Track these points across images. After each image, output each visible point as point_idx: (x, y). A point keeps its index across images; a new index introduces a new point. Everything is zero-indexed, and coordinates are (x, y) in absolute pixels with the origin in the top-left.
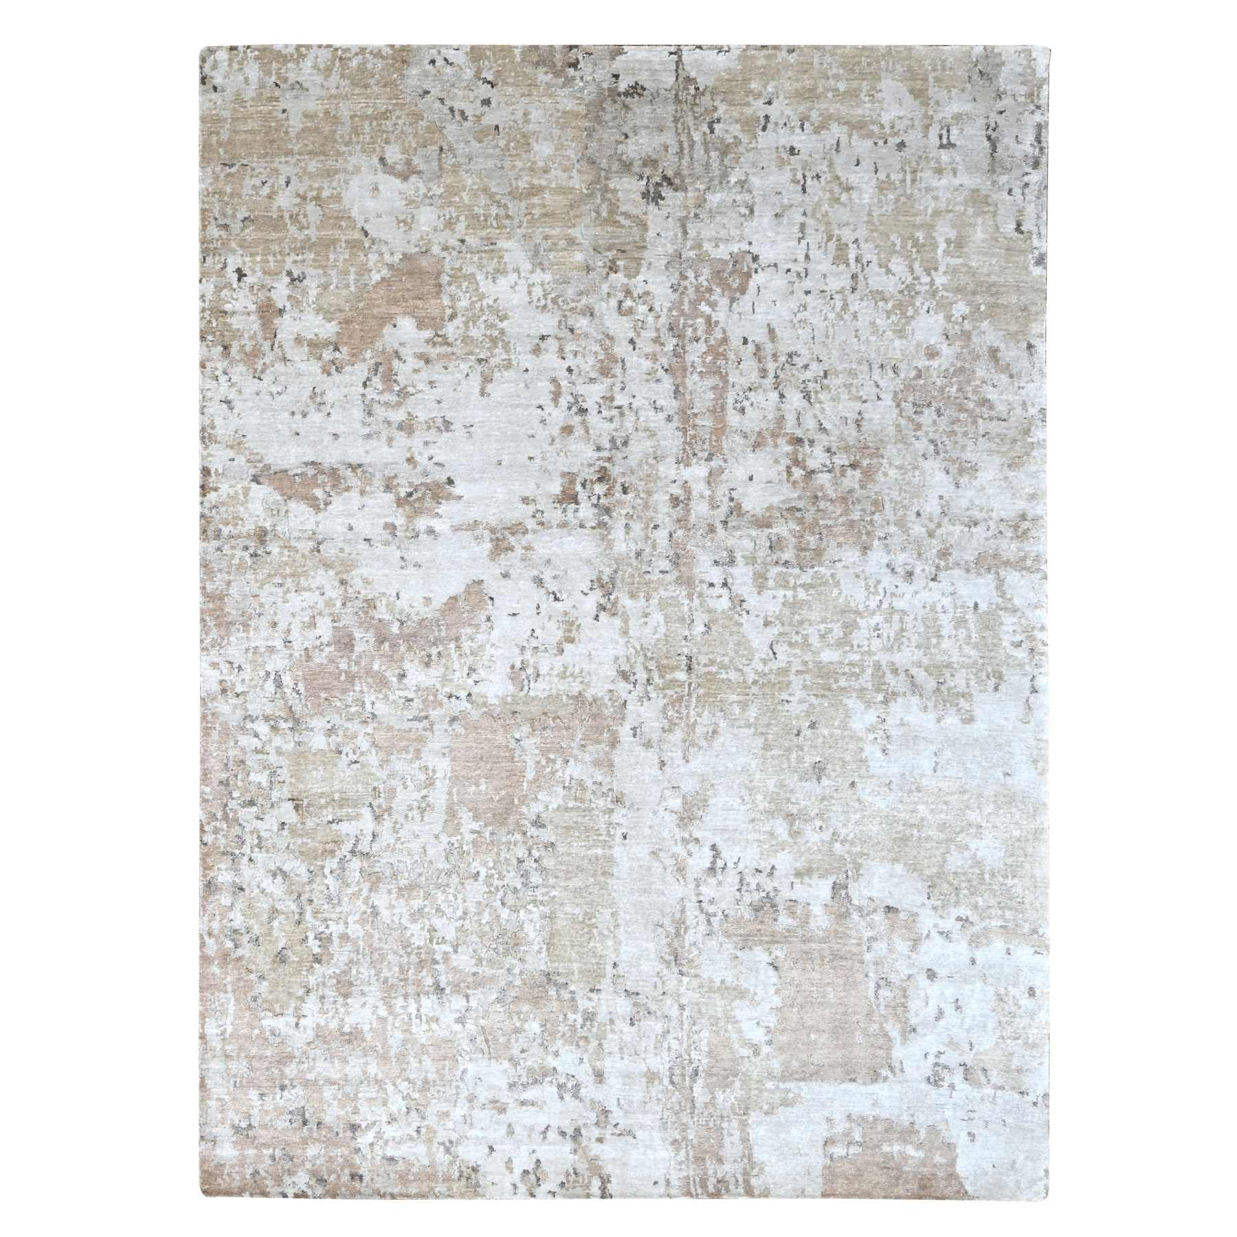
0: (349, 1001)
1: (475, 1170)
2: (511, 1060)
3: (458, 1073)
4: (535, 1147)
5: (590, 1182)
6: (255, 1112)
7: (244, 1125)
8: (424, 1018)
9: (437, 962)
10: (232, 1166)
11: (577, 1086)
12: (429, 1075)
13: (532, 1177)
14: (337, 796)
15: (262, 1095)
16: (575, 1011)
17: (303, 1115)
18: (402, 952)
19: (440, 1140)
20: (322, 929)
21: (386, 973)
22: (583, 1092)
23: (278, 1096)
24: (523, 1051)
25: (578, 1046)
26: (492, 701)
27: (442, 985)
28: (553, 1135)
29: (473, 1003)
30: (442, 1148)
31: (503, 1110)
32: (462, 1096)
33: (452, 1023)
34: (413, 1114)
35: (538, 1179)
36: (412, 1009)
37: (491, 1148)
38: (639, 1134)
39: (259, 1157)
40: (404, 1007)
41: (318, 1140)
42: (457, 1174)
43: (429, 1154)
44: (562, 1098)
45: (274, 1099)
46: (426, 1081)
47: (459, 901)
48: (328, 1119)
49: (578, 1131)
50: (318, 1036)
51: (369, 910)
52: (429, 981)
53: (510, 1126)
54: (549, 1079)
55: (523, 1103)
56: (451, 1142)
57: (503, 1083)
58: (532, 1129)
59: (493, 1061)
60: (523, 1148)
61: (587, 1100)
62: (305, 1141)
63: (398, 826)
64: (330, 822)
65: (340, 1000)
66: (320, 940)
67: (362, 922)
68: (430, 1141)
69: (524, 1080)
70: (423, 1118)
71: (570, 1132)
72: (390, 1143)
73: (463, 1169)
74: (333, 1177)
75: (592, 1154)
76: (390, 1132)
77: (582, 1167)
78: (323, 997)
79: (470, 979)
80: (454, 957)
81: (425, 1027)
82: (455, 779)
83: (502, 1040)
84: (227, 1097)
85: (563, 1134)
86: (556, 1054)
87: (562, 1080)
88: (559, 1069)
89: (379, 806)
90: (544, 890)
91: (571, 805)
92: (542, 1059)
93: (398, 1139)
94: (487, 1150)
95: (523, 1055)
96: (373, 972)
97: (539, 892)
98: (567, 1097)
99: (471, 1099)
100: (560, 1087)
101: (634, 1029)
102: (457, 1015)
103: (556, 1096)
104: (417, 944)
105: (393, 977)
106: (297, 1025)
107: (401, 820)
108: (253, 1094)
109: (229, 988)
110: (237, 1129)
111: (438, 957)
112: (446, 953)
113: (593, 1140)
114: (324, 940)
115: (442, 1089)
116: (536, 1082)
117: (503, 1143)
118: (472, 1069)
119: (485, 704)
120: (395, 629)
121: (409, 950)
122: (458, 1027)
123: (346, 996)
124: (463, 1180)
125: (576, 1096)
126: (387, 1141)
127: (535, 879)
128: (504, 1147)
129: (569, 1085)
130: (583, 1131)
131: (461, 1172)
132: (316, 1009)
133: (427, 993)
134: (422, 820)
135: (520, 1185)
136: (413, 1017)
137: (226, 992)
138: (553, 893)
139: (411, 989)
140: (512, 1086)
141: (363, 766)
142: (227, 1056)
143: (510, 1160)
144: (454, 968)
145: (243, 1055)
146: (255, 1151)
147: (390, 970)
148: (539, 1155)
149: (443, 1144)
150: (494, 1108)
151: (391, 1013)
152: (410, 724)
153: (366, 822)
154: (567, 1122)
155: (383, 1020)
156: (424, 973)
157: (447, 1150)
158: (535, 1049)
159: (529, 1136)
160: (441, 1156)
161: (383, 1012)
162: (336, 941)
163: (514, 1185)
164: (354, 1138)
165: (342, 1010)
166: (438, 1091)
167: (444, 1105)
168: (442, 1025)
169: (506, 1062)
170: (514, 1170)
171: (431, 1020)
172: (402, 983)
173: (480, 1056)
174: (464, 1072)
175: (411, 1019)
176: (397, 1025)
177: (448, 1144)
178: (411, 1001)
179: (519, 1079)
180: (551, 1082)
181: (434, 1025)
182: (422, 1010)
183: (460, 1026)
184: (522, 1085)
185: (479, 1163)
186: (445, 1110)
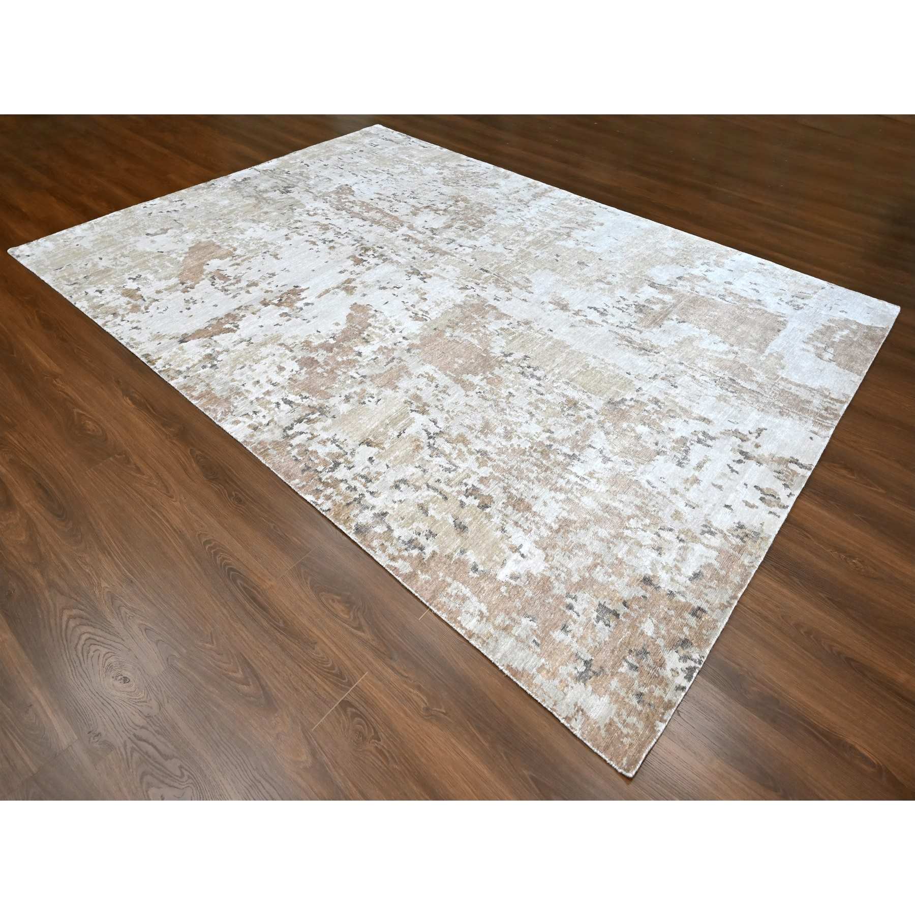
0: (534, 509)
1: (741, 527)
2: (658, 454)
3: (647, 486)
4: (742, 482)
5: (792, 470)
6: (575, 647)
7: (581, 668)
8: (586, 477)
9: (551, 446)
10: (619, 715)
11: (705, 434)
12: (635, 502)
13: (768, 498)
14: (387, 421)
15: (564, 628)
16: (646, 405)
17: (609, 611)
18: (525, 458)
19: (699, 532)
20: (464, 488)
21: (532, 476)
22: (712, 433)
23: (575, 616)
24: (657, 444)
26: (418, 332)
27: (571, 453)
28: (738, 467)
29: (598, 446)
30: (707, 535)
31: (697, 481)
32: (668, 495)
33: (603, 465)
35: (773, 496)
36: (573, 479)
37: (727, 506)
38: (763, 426)
39: (623, 679)
40: (568, 482)
41: (640, 616)
42: (738, 540)
44: (708, 446)
45: (575, 622)
46: (639, 508)
47: (519, 411)
48: (626, 594)
49: (743, 453)
50: (544, 549)
51: (479, 455)
52: (561, 458)
53: (714, 485)
54: (688, 444)
55: (699, 466)
56: (705, 526)
57: (674, 468)
58: (724, 475)
59: (653, 462)
60: (738, 488)
61: (720, 435)
62: (634, 626)
63: (440, 407)
64: (398, 436)
65: (528, 514)
66: (471, 494)
67: (482, 464)
68: (695, 539)
71: (741, 457)
72: (679, 565)
73: (736, 533)
74: (685, 629)
75: (766, 455)
76: (669, 558)
77: (775, 466)
78: (516, 523)
79: (579, 437)
80: (555, 436)
81: (594, 481)
82: (443, 369)
83: (639, 449)
84: (543, 660)
85: (740, 461)
86: (672, 430)
87: (696, 438)
88: (684, 435)
89: (418, 407)
90: (551, 374)
91: (510, 338)
92: (670, 438)
93: (679, 558)
94: (727, 510)
95: (660, 446)
96: (525, 482)
97: (549, 376)
98: (709, 442)
99: (675, 492)
100: (699, 441)
101: (679, 387)
102: (600, 460)
103: (705, 448)
104: (527, 447)
105: (539, 474)
106: (522, 556)
107: (438, 403)
108: (558, 635)
109: (449, 580)
110: (581, 678)
111: (548, 443)
112: (549, 438)
113: (755, 449)
114: (472, 492)
115: (653, 503)
116: (686, 451)
117: (727, 498)
118: (649, 477)
119: (416, 336)
120: (332, 341)
122: (609, 465)
123: (528, 508)
125: (713, 439)
126: (676, 566)
127: (538, 373)
128: (731, 499)
129: (701, 437)
130: (745, 450)
131: (738, 536)
132: (521, 533)
133: (569, 464)
134: (449, 395)
135: (773, 509)
136: (579, 482)
137: (450, 585)
138: (557, 371)
139: (558, 470)
140: (680, 465)
141: (385, 399)
142: (505, 629)
143: (747, 504)
144: (563, 440)
145: (514, 615)
146: (616, 679)
147: (533, 472)
148: (751, 484)
149: (703, 532)
150: (692, 484)
151: (566, 493)
152: (388, 367)
153: (420, 419)
154: (731, 453)
156: (552, 456)
157: (712, 533)
158: (660, 437)
159: (730, 479)
160: (716, 541)
162: (482, 487)
163: (770, 512)
164: (657, 588)
165: (537, 519)
166: (654, 506)
167: (668, 509)
168: (600, 471)
169: (658, 457)
170: (757, 505)
171: (591, 474)
172: (549, 472)
173: (642, 466)
174: (649, 482)
175: (580, 485)
176: (579, 495)
177: (706, 529)
178: (567, 476)
179: (677, 458)
180: (692, 444)
181: (596, 475)
182: (579, 474)
183: (610, 462)
184: (683, 459)
185: (737, 521)
186: (673, 512)
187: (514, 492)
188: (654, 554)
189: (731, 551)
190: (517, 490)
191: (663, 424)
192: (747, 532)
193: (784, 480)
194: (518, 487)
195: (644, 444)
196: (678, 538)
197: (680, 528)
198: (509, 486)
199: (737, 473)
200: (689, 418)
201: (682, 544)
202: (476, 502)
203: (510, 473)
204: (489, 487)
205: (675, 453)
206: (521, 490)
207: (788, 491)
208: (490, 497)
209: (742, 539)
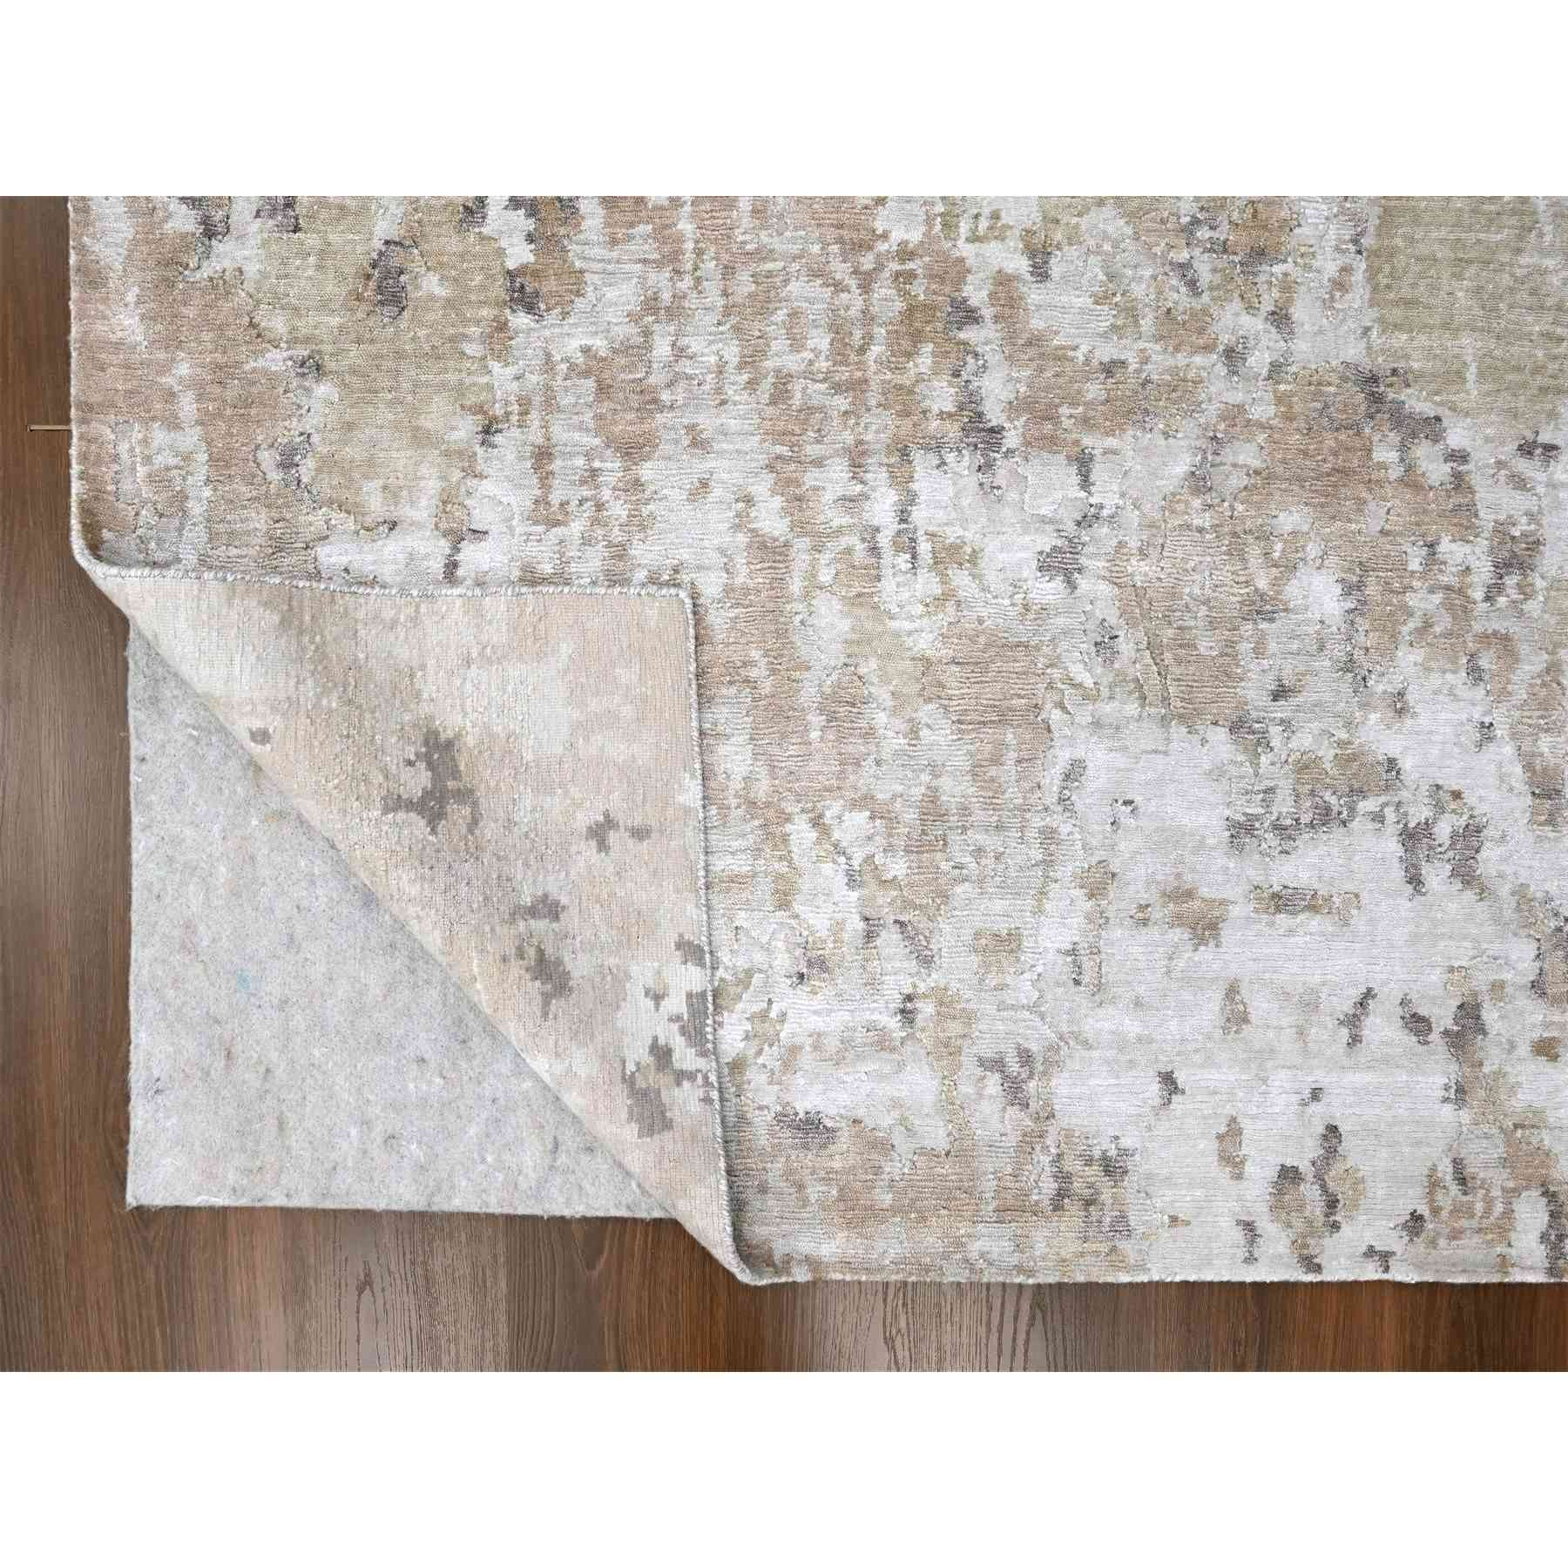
1: (1112, 1168)
2: (1237, 726)
3: (1052, 778)
4: (1320, 1077)
8: (924, 547)
11: (1471, 835)
12: (945, 783)
13: (1310, 1192)
18: (841, 270)
19: (987, 1049)
21: (782, 357)
22: (1490, 859)
24: (1280, 693)
25: (1476, 674)
27: (994, 415)
28: (1382, 1028)
30: (993, 1083)
31: (1206, 928)
32: (1065, 871)
33: (1029, 571)
34: (889, 939)
35: (1332, 1204)
36: (882, 508)
37: (1168, 1081)
40: (850, 502)
42: (1049, 1186)
43: (950, 1106)
44: (1415, 880)
46: (932, 809)
49: (1469, 1014)
52: (942, 396)
53: (1232, 991)
54: (1368, 805)
55: (1281, 901)
56: (1026, 1057)
57: (1210, 821)
58: (1310, 1004)
59: (1178, 731)
60: (1280, 1079)
61: (1504, 891)
68: (948, 1051)
69: (1283, 806)
70: (926, 961)
71: (1443, 1017)
73: (1072, 1165)
81: (927, 584)
83: (1207, 645)
85: (1418, 1024)
86: (1399, 706)
87: (1419, 813)
88: (1406, 764)
92: (1348, 725)
94: (1154, 1089)
95: (1282, 710)
96: (732, 353)
98: (1436, 876)
99: (1098, 883)
100: (1413, 837)
102: (1046, 541)
103: (1398, 873)
105: (808, 374)
113: (1521, 1049)
115: (990, 842)
116: (1325, 817)
117: (1209, 1062)
118: (1100, 758)
121: (867, 263)
122: (1049, 590)
124: (1072, 1207)
125: (1465, 875)
128: (1213, 1077)
129: (1443, 830)
130: (1489, 1015)
131: (1063, 1177)
133: (936, 446)
135: (1266, 1226)
136: (884, 540)
139: (879, 427)
140: (1241, 831)
143: (1232, 1133)
147: (797, 344)
148: (1333, 1109)
149: (997, 1064)
150: (1178, 920)
151: (801, 527)
154: (1436, 977)
155: (770, 552)
156: (924, 360)
157: (1015, 1092)
158: (1325, 686)
159: (1301, 1033)
161: (771, 519)
163: (1249, 1227)
166: (979, 852)
167: (999, 905)
168: (991, 578)
169: (1220, 735)
170: (1249, 1168)
171: (950, 556)
172: (842, 402)
173: (1132, 708)
174: (1074, 773)
175: (874, 550)
176: (825, 576)
177: (1014, 1067)
178: (878, 476)
179: (1266, 803)
180: (1379, 818)
181: (961, 579)
182: (919, 515)
183: (1058, 583)
184: (1278, 828)
185: (1126, 1142)
186: (1003, 927)
187: (662, 349)
188: (783, 961)
189: (989, 1185)
190: (680, 352)
191: (1409, 658)
192: (1106, 1196)
193: (1436, 1211)
194: (695, 345)
195: (1245, 647)
196: (909, 998)
197: (954, 985)
198: (675, 311)
199: (1355, 1040)
200: (1514, 736)
201: (893, 1023)
202: (520, 254)
203: (728, 271)
204: (614, 242)
205: (1285, 787)
206: (686, 367)
207: (1394, 1242)
208: (576, 282)
209: (1061, 1194)
